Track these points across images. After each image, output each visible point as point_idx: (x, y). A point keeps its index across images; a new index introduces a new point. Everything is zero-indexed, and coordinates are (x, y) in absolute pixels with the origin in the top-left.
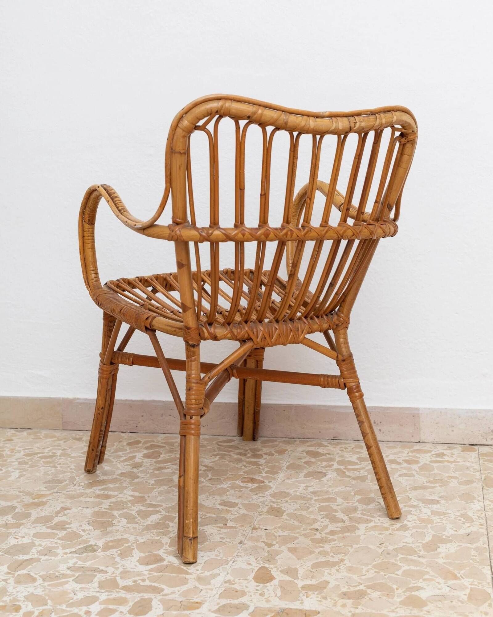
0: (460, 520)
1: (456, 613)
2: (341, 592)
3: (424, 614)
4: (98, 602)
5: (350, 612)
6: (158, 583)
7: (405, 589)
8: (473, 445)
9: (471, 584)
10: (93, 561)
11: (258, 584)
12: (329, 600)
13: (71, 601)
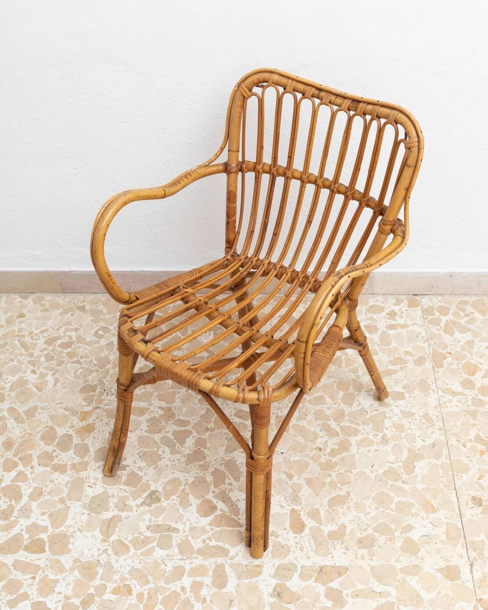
0: (424, 423)
1: (441, 557)
2: (357, 538)
3: (420, 562)
4: (185, 575)
5: (369, 565)
6: (223, 542)
7: (400, 530)
8: (416, 295)
9: (446, 518)
10: (163, 515)
11: (296, 535)
12: (351, 551)
13: (166, 575)
